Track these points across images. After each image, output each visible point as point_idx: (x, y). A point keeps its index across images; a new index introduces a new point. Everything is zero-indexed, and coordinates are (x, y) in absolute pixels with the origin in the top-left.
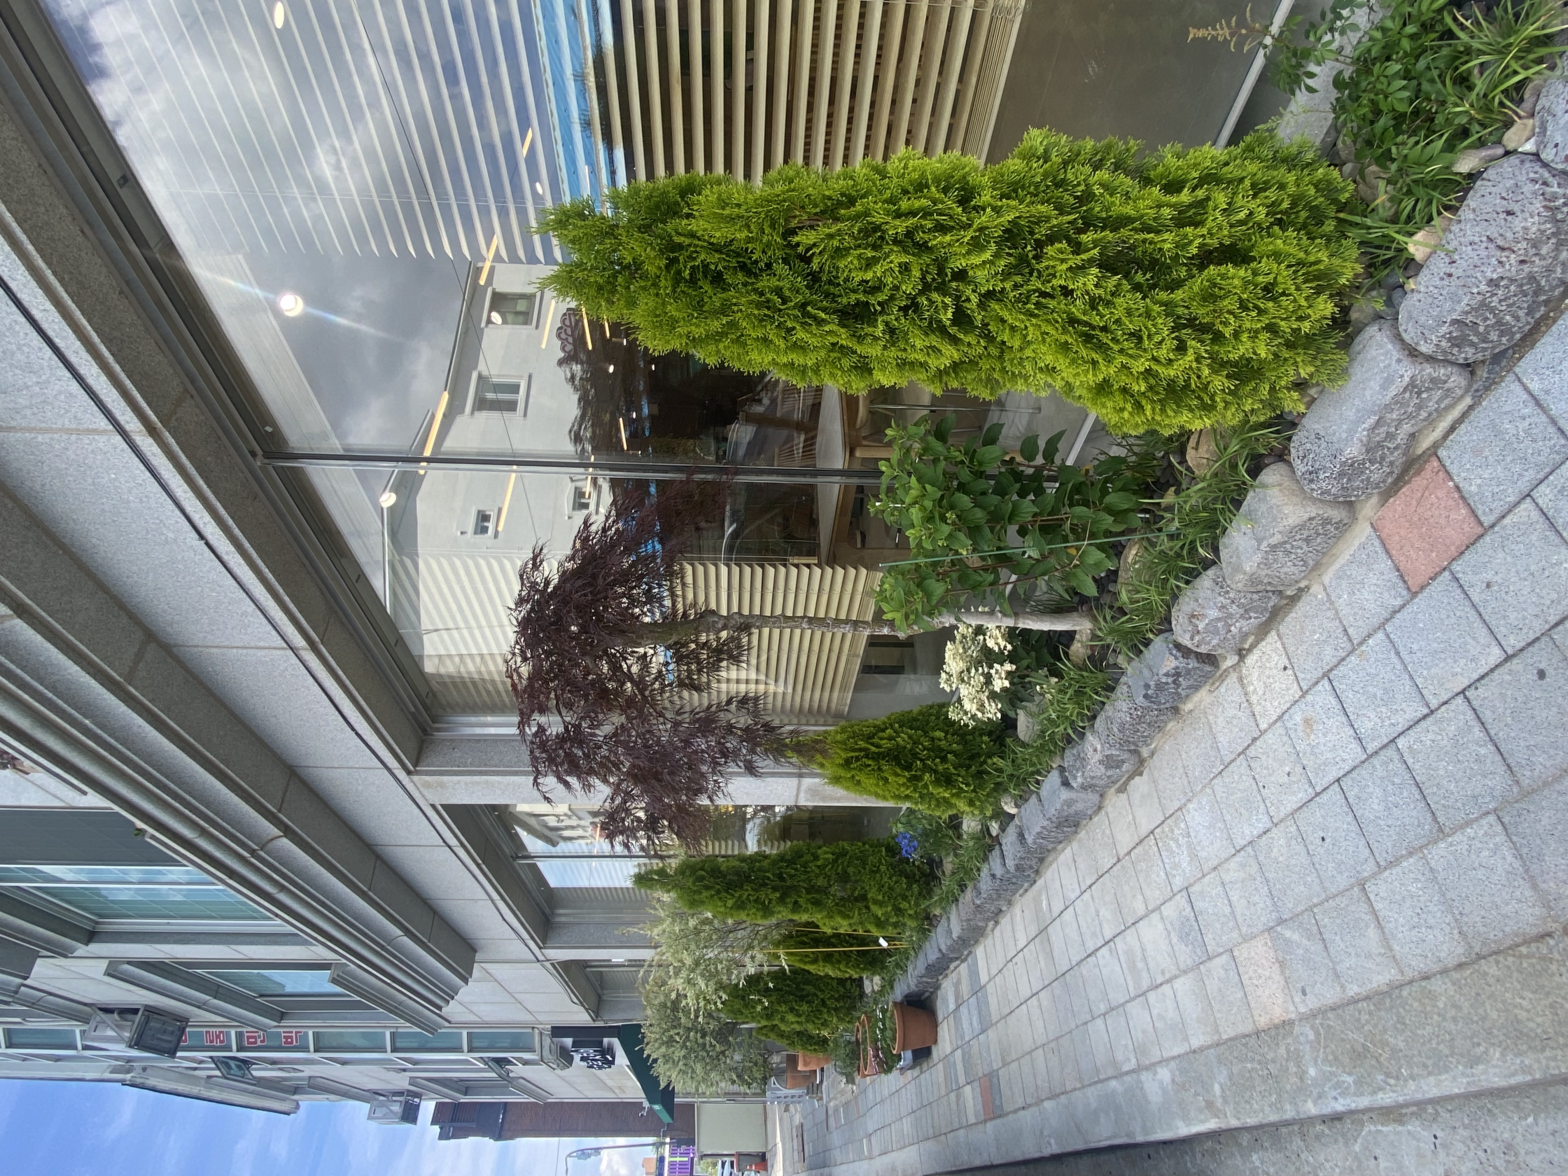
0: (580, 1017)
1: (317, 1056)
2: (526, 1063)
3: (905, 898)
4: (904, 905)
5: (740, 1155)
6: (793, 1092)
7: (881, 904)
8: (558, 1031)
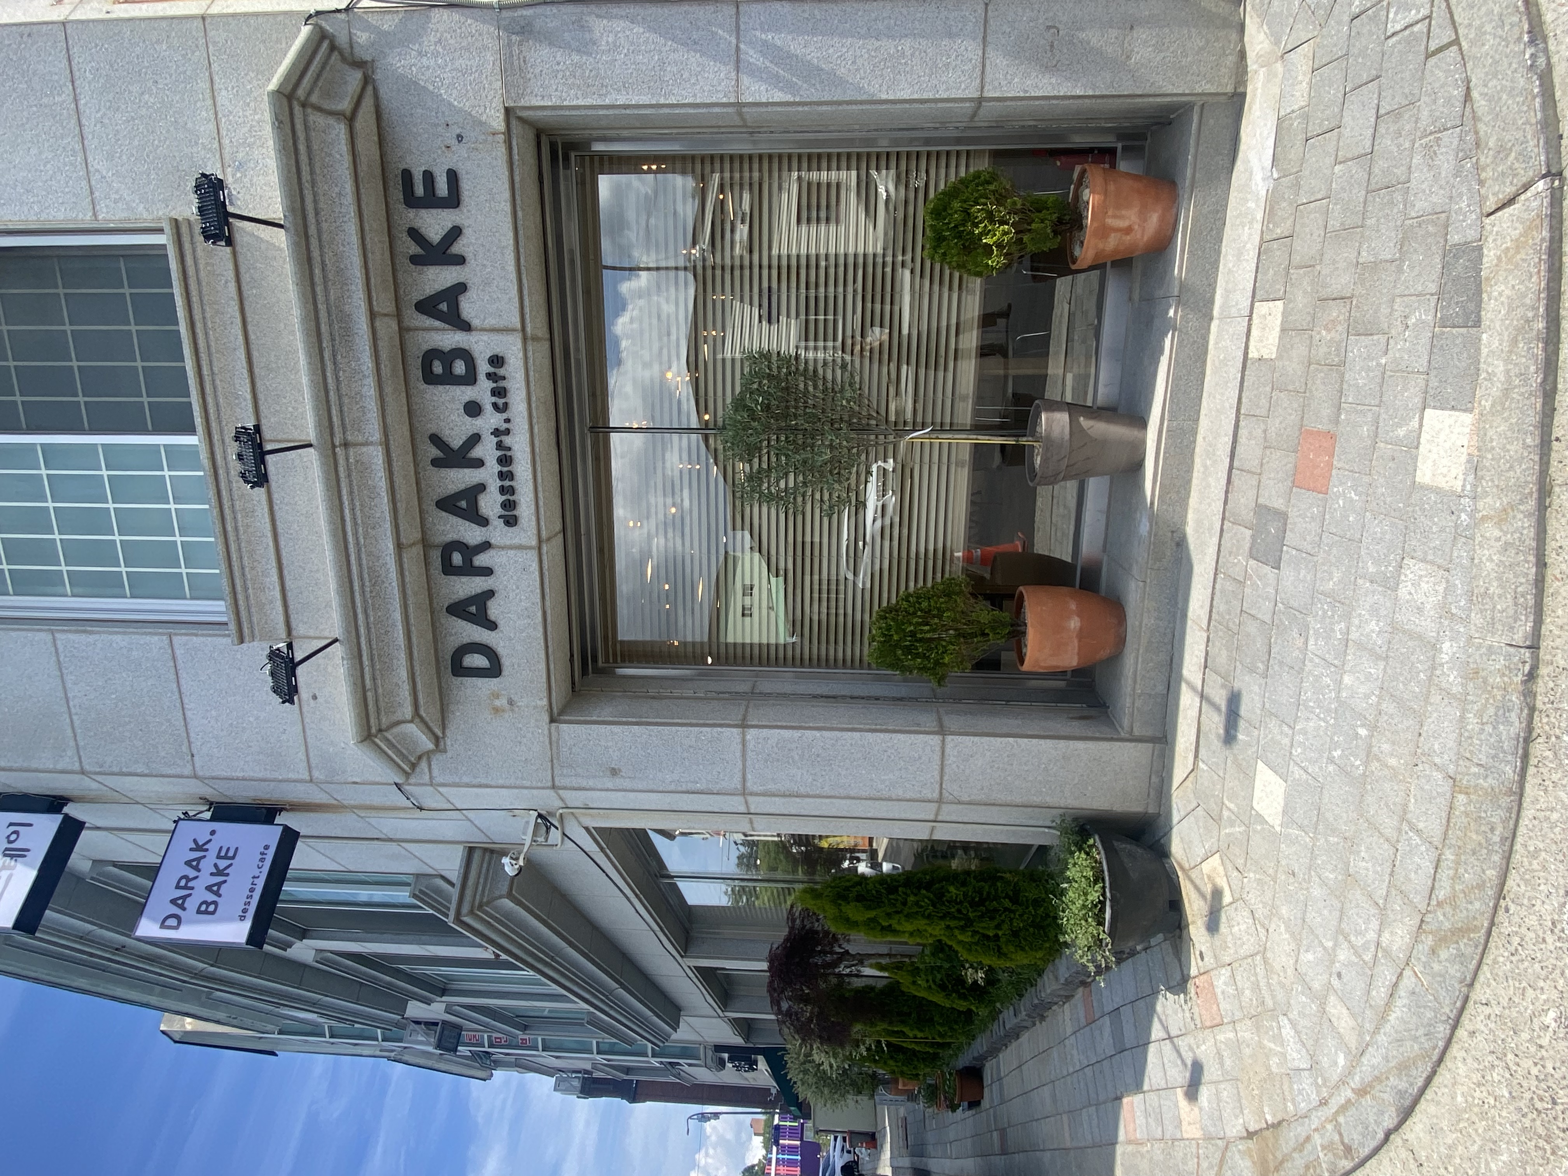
0: (738, 1040)
1: (544, 1054)
2: (690, 1065)
3: (956, 1022)
4: (956, 1027)
5: (851, 1133)
6: (897, 1097)
7: (942, 1025)
8: (719, 1048)
